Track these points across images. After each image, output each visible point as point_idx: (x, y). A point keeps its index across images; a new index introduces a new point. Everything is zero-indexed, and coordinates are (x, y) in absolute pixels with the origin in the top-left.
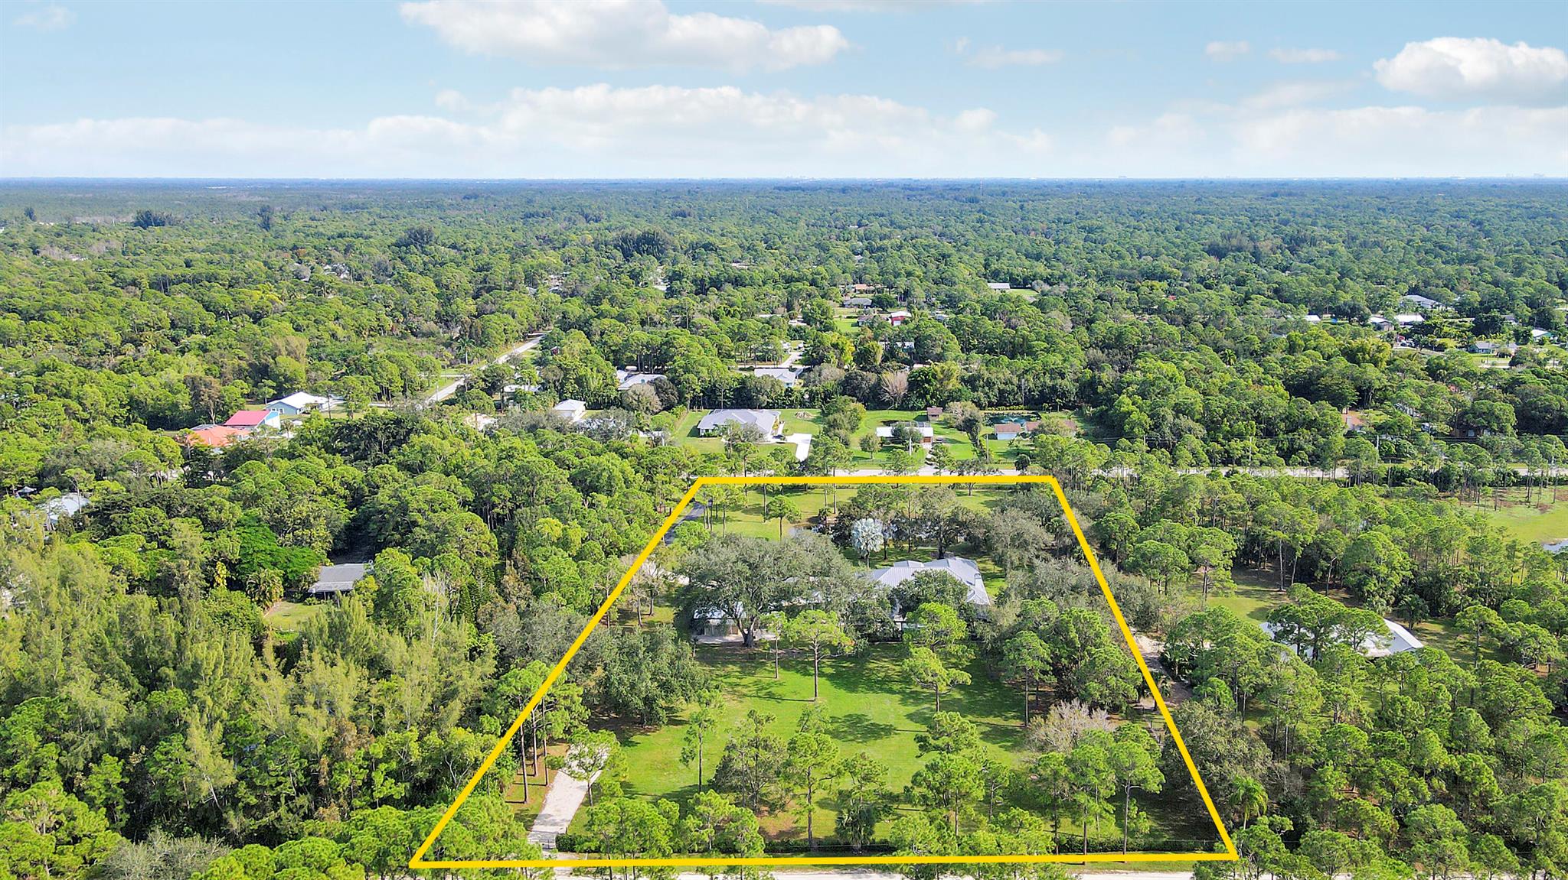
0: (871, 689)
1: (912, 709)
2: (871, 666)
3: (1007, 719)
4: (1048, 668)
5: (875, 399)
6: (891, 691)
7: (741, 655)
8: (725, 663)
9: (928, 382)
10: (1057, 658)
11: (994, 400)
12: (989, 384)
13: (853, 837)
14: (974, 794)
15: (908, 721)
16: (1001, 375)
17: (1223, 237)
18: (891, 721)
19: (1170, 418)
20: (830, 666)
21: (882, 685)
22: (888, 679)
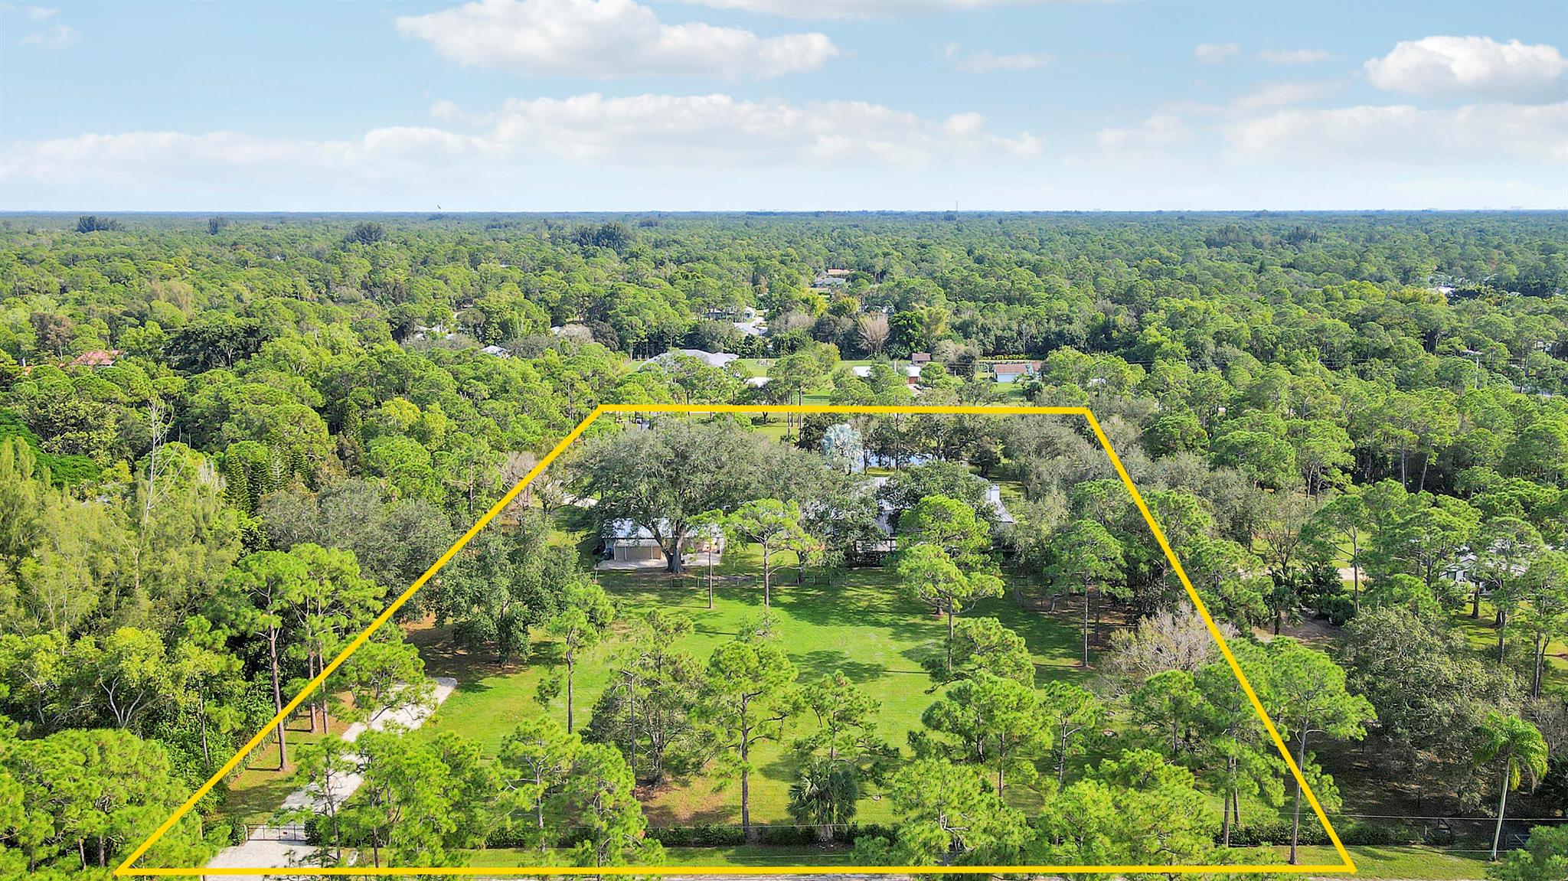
0: (848, 620)
1: (909, 645)
2: (848, 594)
3: (1053, 657)
4: (1121, 575)
5: (852, 348)
6: (878, 624)
7: (662, 582)
8: (637, 591)
9: (913, 327)
10: (1132, 562)
11: (990, 348)
12: (985, 330)
13: (819, 819)
14: (1037, 739)
15: (904, 660)
16: (997, 320)
17: (1220, 231)
18: (879, 659)
19: (1211, 347)
20: (790, 594)
21: (866, 616)
22: (872, 610)
